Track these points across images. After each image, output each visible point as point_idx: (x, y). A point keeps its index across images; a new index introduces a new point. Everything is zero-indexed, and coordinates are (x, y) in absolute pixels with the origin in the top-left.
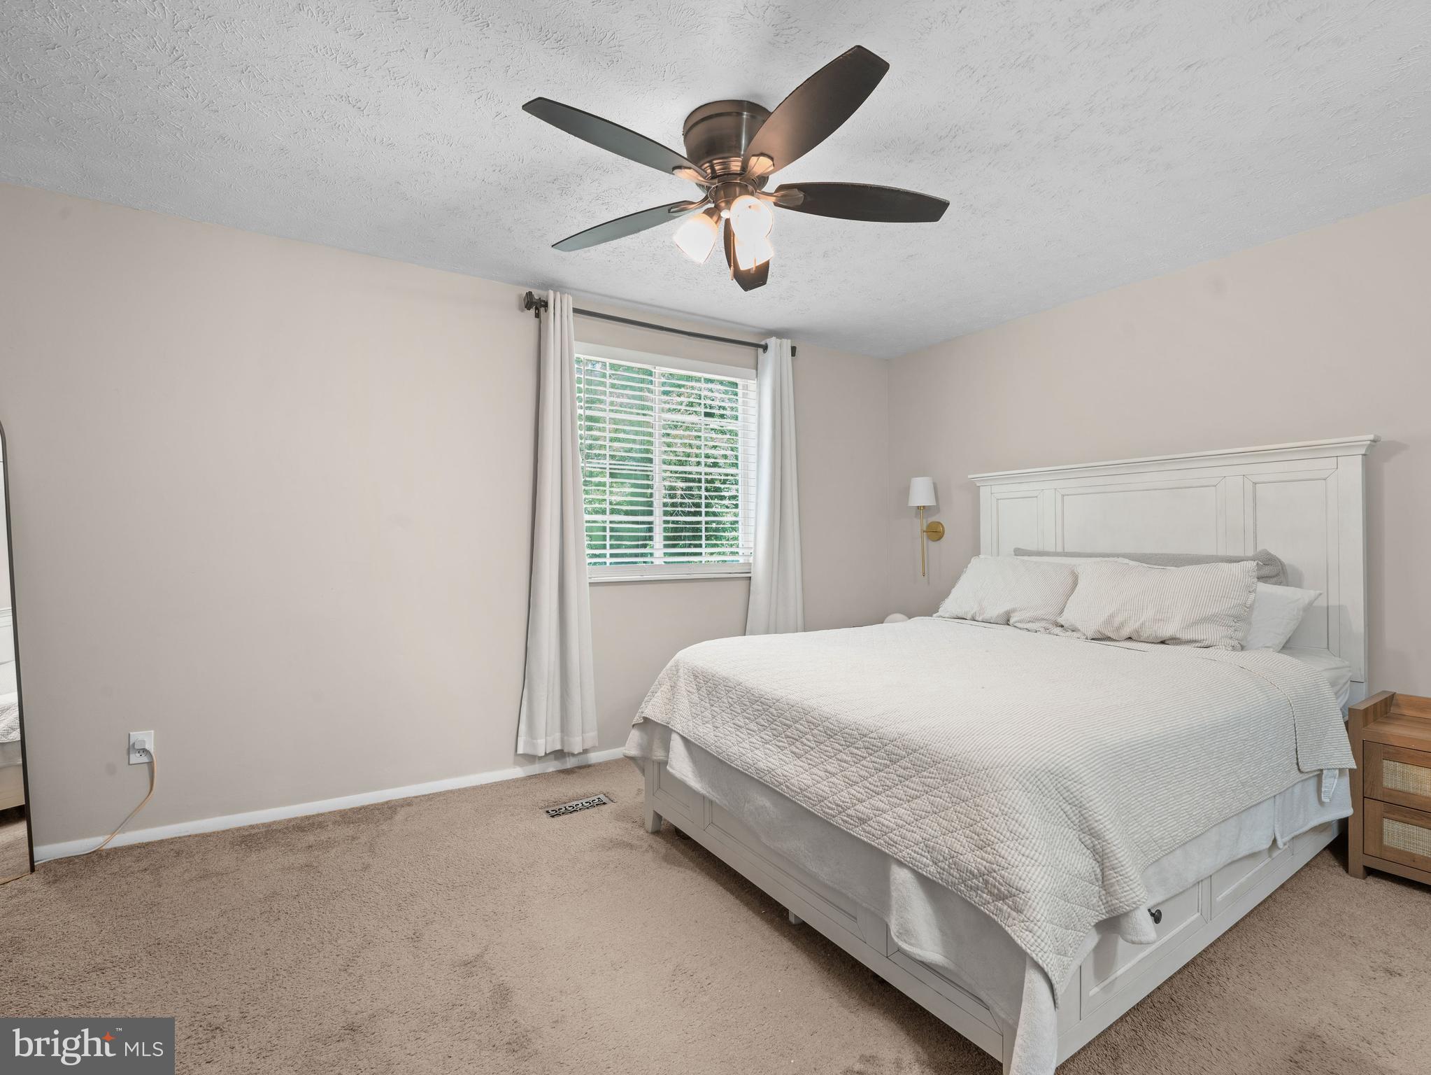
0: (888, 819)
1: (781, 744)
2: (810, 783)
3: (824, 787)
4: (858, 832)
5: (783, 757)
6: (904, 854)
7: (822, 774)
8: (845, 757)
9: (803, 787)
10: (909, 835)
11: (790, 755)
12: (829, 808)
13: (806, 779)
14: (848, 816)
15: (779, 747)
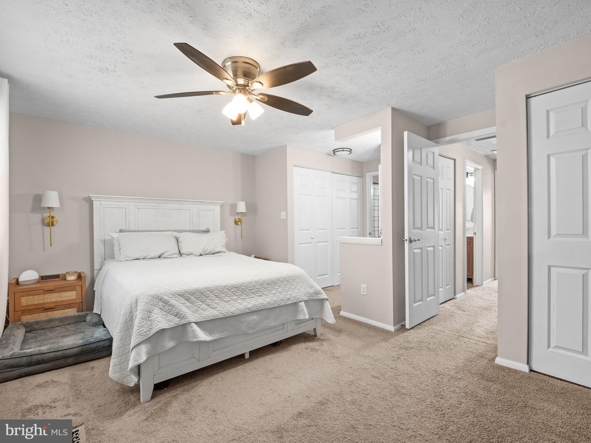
0: (294, 295)
1: (252, 296)
2: (270, 300)
3: (275, 298)
4: (289, 302)
5: (255, 299)
6: (301, 299)
7: (272, 295)
8: (277, 287)
9: (269, 302)
10: (300, 294)
11: (257, 297)
12: (279, 302)
13: (268, 300)
14: (285, 300)
15: (252, 297)
